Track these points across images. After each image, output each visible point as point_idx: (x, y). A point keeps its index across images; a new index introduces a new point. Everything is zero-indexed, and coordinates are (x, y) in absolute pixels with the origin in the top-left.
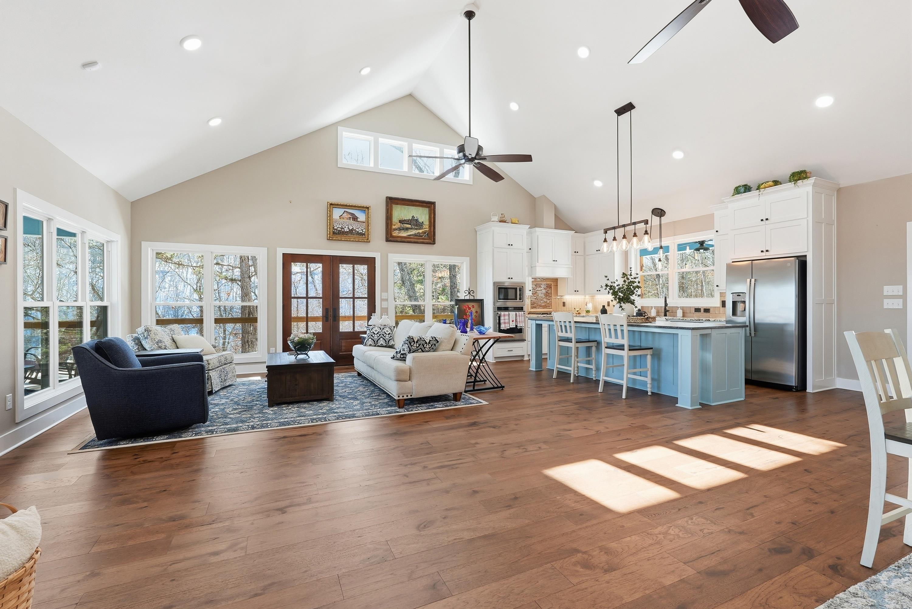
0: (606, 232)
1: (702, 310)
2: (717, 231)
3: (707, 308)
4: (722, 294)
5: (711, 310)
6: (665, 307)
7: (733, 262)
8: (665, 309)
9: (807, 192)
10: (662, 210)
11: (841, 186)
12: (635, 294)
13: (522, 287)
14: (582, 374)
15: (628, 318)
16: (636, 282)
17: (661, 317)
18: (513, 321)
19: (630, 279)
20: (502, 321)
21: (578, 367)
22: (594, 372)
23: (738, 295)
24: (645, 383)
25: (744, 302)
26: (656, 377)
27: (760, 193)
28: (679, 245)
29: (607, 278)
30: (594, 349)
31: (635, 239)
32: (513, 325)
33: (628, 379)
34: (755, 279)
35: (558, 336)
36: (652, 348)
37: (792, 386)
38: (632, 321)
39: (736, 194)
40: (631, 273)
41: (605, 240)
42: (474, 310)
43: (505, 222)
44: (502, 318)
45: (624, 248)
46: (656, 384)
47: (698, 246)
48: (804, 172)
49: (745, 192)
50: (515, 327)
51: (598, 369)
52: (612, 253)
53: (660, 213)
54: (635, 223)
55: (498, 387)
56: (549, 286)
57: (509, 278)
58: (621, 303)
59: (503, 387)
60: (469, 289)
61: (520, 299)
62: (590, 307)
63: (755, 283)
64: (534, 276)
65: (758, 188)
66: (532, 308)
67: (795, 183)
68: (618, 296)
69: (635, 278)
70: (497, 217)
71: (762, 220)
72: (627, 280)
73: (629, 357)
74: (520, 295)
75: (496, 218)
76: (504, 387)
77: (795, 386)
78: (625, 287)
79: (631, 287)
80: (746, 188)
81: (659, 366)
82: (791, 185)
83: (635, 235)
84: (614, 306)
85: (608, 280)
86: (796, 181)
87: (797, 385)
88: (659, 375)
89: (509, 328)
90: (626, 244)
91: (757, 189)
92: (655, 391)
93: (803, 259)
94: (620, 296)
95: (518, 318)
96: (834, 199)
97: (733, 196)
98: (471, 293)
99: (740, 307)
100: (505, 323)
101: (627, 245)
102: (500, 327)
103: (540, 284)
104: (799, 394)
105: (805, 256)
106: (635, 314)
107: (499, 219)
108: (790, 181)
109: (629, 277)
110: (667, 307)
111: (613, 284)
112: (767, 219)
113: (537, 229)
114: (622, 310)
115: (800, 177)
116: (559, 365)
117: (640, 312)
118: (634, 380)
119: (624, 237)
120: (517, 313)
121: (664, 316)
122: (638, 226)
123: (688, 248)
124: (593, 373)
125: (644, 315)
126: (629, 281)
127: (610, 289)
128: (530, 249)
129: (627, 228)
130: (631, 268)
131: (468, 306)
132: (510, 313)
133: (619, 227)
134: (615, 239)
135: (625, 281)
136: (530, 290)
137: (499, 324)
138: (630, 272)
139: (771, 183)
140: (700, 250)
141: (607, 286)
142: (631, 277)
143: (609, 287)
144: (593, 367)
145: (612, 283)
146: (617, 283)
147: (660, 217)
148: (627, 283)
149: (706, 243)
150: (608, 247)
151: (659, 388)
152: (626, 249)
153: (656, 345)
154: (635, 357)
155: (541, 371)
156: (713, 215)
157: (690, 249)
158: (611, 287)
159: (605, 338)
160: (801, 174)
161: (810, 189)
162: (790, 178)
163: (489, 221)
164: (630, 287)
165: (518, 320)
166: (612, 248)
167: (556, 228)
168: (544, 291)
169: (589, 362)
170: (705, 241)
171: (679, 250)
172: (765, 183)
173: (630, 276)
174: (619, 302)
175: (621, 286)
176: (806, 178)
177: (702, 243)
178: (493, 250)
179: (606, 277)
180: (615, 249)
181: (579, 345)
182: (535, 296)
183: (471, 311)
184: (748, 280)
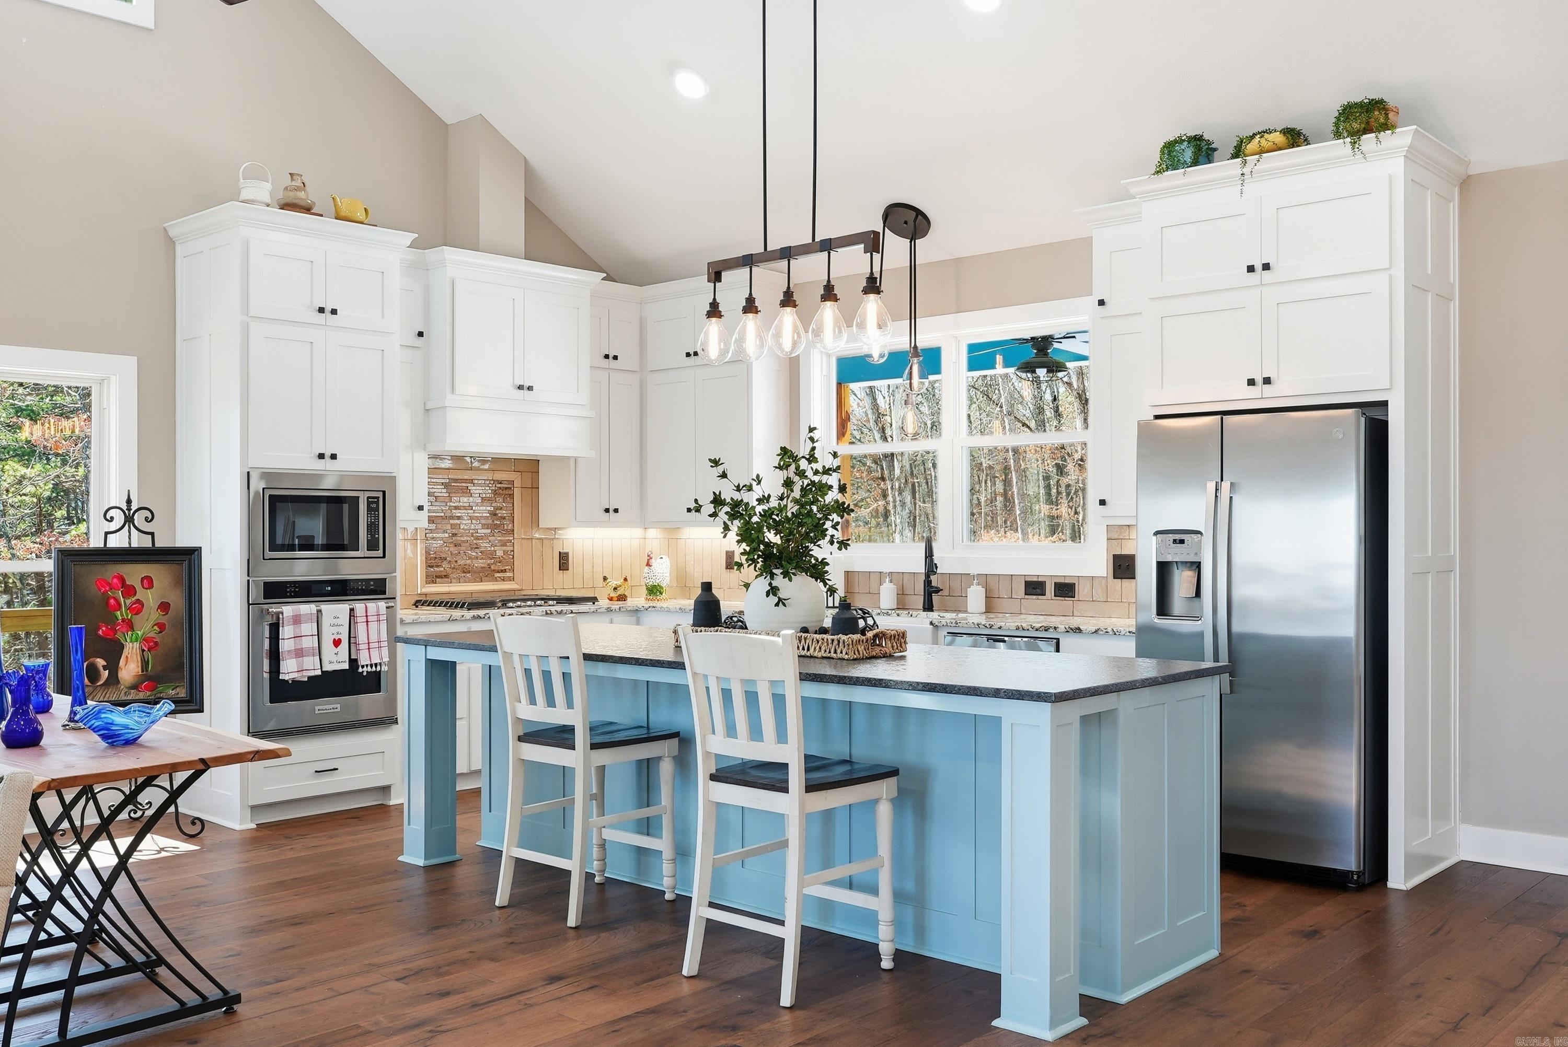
0: (716, 276)
1: (1050, 589)
2: (1101, 303)
3: (1067, 581)
4: (1116, 532)
5: (1082, 591)
6: (928, 576)
7: (1157, 417)
8: (928, 582)
9: (1391, 178)
10: (919, 212)
11: (1472, 171)
12: (828, 538)
13: (380, 495)
14: (622, 872)
15: (800, 639)
16: (831, 487)
17: (915, 613)
18: (337, 643)
19: (809, 473)
20: (285, 646)
21: (603, 845)
22: (667, 868)
23: (1175, 541)
24: (871, 918)
25: (1197, 566)
26: (910, 886)
27: (1246, 170)
28: (972, 348)
29: (720, 469)
30: (666, 769)
31: (829, 310)
32: (336, 661)
33: (804, 901)
34: (1232, 484)
35: (518, 720)
36: (894, 773)
37: (1346, 874)
38: (816, 654)
39: (1167, 169)
40: (813, 449)
41: (714, 311)
42: (150, 598)
43: (307, 210)
44: (286, 632)
45: (787, 345)
46: (909, 913)
47: (1031, 353)
48: (1377, 105)
49: (1195, 163)
50: (346, 666)
51: (683, 853)
52: (740, 361)
53: (911, 223)
54: (828, 246)
55: (206, 1005)
56: (504, 491)
57: (321, 456)
58: (772, 575)
59: (230, 1001)
60: (129, 502)
61: (372, 546)
62: (662, 571)
63: (1231, 498)
64: (435, 449)
65: (1238, 152)
66: (432, 579)
67: (1355, 143)
68: (762, 547)
69: (827, 471)
70: (268, 186)
71: (1251, 269)
72: (796, 479)
73: (807, 818)
74: (372, 528)
75: (262, 191)
76: (237, 999)
77: (1358, 873)
78: (790, 505)
79: (815, 508)
80: (1198, 150)
81: (921, 837)
82: (1342, 147)
83: (829, 294)
84: (747, 586)
85: (724, 475)
86: (1355, 135)
87: (1362, 868)
88: (921, 880)
89: (319, 672)
90: (795, 329)
91: (1235, 156)
92: (909, 946)
93: (1377, 414)
94: (768, 545)
95: (361, 629)
96: (1454, 209)
97: (1158, 172)
98: (138, 519)
99: (1182, 582)
100: (299, 653)
101: (799, 335)
102: (278, 673)
103: (466, 481)
104: (1366, 899)
105: (1385, 404)
106: (828, 623)
107: (280, 195)
108: (1338, 135)
109: (803, 464)
110: (933, 578)
111: (746, 497)
112: (1266, 267)
113: (450, 254)
114: (777, 605)
115: (1368, 123)
116: (521, 845)
117: (847, 615)
118: (826, 906)
119: (788, 300)
120: (359, 607)
121: (925, 609)
122: (840, 255)
123: (999, 358)
124: (664, 873)
125: (861, 623)
126: (806, 482)
127: (733, 516)
128: (421, 334)
129: (798, 264)
130: (811, 430)
131: (122, 579)
132: (325, 607)
133: (767, 256)
134: (750, 307)
135: (788, 484)
136: (420, 508)
137: (275, 656)
138: (809, 445)
139: (1278, 138)
140: (1037, 370)
141: (717, 501)
142: (814, 466)
143: (727, 509)
144: (662, 844)
145: (738, 489)
146: (758, 492)
147: (913, 239)
148: (797, 493)
149: (1056, 345)
150: (724, 338)
151: (921, 930)
152: (791, 352)
153: (907, 756)
154: (828, 815)
155: (451, 864)
156: (1087, 243)
157: (1006, 365)
158: (737, 510)
159: (711, 737)
160: (1372, 111)
161: (1396, 166)
162: (1336, 125)
163: (234, 196)
164: (811, 510)
165: (362, 637)
166: (741, 340)
167: (530, 255)
168: (484, 510)
169: (647, 827)
170: (1051, 337)
171: (973, 365)
172: (1262, 133)
173: (810, 462)
174: (767, 571)
175: (774, 503)
176: (1386, 126)
177: (1042, 344)
178: (245, 331)
179: (716, 463)
180: (751, 345)
181: (603, 757)
182: (445, 532)
183: (138, 601)
184: (1211, 486)
